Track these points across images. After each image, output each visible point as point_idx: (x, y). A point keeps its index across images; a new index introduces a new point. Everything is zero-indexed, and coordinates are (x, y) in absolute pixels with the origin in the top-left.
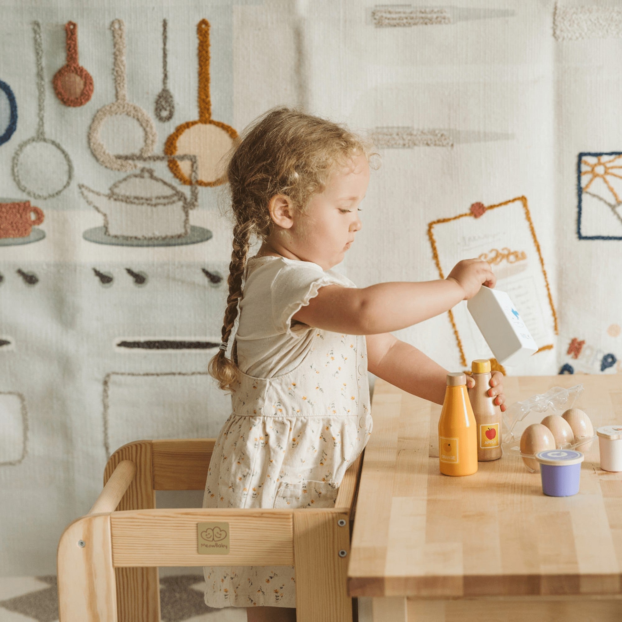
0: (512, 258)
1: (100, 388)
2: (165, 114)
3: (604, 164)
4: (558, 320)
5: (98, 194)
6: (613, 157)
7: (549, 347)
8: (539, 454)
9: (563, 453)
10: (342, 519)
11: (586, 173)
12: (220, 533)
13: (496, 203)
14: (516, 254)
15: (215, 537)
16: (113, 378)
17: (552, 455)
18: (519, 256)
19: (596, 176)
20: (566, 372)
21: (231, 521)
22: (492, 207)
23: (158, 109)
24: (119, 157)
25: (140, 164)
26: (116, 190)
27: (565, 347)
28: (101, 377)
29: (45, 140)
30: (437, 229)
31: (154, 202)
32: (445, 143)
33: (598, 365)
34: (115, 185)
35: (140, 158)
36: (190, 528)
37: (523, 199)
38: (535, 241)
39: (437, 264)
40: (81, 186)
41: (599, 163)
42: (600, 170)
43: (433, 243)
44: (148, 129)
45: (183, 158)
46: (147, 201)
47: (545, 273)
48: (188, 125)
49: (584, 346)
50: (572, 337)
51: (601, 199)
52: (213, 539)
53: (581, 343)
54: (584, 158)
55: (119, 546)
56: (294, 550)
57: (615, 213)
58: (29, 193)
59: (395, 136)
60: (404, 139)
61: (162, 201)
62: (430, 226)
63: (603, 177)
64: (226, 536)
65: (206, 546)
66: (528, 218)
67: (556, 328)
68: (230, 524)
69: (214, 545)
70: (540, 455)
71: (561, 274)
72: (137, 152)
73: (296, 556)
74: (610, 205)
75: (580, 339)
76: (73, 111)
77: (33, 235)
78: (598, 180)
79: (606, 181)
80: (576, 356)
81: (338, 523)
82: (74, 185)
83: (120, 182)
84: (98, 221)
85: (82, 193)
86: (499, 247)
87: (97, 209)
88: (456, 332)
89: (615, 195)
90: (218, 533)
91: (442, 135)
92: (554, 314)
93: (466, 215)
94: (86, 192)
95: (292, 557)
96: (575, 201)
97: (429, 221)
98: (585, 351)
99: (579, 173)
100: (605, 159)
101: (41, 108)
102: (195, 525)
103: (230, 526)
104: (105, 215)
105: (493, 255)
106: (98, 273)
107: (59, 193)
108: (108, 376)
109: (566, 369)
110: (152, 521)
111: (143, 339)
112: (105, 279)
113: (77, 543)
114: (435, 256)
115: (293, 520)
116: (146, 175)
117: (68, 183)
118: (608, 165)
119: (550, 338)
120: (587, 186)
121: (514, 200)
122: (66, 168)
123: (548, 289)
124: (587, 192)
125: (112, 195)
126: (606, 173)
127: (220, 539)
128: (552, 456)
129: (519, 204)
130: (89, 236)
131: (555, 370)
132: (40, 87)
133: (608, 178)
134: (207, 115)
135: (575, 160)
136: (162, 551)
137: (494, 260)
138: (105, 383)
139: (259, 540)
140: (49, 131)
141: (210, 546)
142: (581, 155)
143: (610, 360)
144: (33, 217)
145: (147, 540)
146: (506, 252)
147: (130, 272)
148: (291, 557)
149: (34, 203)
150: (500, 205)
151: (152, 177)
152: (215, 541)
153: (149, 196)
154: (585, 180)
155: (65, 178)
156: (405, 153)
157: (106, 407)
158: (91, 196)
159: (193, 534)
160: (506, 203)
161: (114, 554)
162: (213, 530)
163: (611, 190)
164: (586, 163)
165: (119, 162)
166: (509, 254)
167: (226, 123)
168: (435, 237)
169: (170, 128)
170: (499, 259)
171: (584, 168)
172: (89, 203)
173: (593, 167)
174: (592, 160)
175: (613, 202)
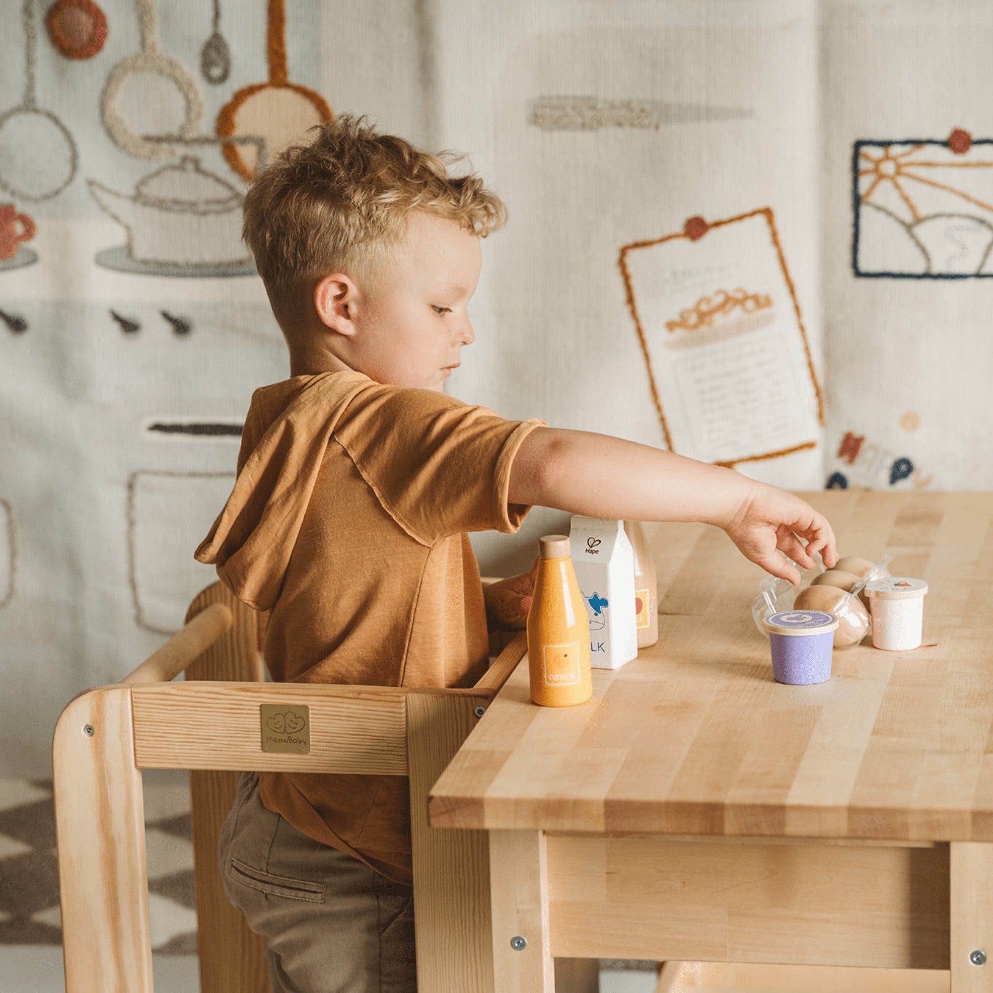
0: (750, 304)
1: (121, 493)
2: (216, 72)
3: (894, 159)
4: (825, 405)
5: (117, 195)
6: (908, 148)
7: (810, 446)
8: (768, 618)
9: (803, 616)
10: (479, 706)
11: (867, 172)
12: (295, 720)
13: (725, 216)
14: (756, 298)
15: (287, 726)
16: (142, 479)
17: (788, 619)
18: (762, 302)
19: (881, 177)
20: (836, 486)
21: (312, 703)
22: (718, 224)
23: (206, 65)
24: (148, 139)
25: (180, 150)
26: (145, 190)
27: (835, 445)
28: (124, 477)
29: (36, 111)
30: (634, 258)
31: (202, 208)
32: (646, 122)
33: (885, 475)
34: (143, 182)
35: (180, 140)
36: (250, 712)
37: (768, 213)
38: (788, 279)
39: (634, 313)
40: (91, 183)
41: (887, 158)
42: (888, 168)
43: (626, 277)
44: (191, 96)
45: (244, 141)
46: (191, 207)
47: (802, 329)
48: (252, 90)
49: (864, 446)
50: (846, 429)
51: (889, 214)
52: (285, 730)
53: (859, 441)
54: (864, 150)
55: (144, 736)
56: (407, 751)
57: (913, 236)
58: (13, 193)
59: (569, 111)
60: (582, 116)
61: (214, 207)
62: (624, 252)
63: (892, 178)
64: (304, 725)
65: (275, 740)
66: (776, 242)
67: (820, 415)
68: (310, 707)
69: (286, 739)
70: (770, 620)
71: (829, 331)
72: (175, 131)
73: (410, 760)
74: (903, 224)
75: (857, 433)
76: (78, 66)
77: (19, 258)
78: (885, 184)
79: (897, 186)
80: (851, 461)
81: (474, 712)
82: (80, 181)
83: (150, 177)
84: (116, 237)
85: (92, 194)
86: (730, 286)
87: (116, 218)
88: (662, 420)
89: (912, 208)
90: (292, 721)
91: (643, 111)
92: (818, 394)
93: (676, 236)
94: (99, 192)
95: (405, 762)
96: (849, 217)
97: (620, 244)
98: (865, 453)
99: (856, 172)
100: (896, 150)
101: (30, 61)
102: (259, 708)
103: (310, 712)
104: (128, 228)
105: (720, 299)
106: (117, 318)
107: (57, 193)
108: (134, 476)
109: (837, 481)
110: (193, 699)
111: (186, 420)
112: (129, 327)
113: (82, 729)
114: (630, 300)
115: (406, 705)
116: (190, 166)
117: (71, 179)
118: (902, 160)
119: (811, 431)
120: (869, 193)
121: (753, 214)
122: (68, 154)
123: (808, 355)
124: (869, 204)
125: (138, 197)
126: (898, 172)
127: (295, 730)
128: (788, 621)
129: (760, 220)
130: (105, 260)
131: (818, 483)
132: (28, 29)
133: (902, 181)
134: (282, 76)
135: (848, 152)
136: (210, 745)
137: (722, 307)
138: (130, 487)
139: (355, 735)
140: (42, 97)
141: (280, 741)
142: (858, 145)
143: (903, 468)
144: (19, 228)
145: (186, 728)
146: (740, 296)
147: (166, 316)
148: (403, 762)
149: (20, 207)
150: (731, 221)
151: (198, 169)
152: (288, 734)
153: (193, 198)
154: (865, 183)
155: (67, 170)
156: (585, 138)
157: (131, 523)
158: (106, 199)
159: (254, 722)
160: (740, 218)
161: (137, 748)
162: (284, 716)
163: (906, 199)
164: (867, 157)
165: (149, 146)
166: (746, 298)
167: (310, 86)
168: (631, 270)
169: (224, 94)
170: (729, 306)
171: (864, 165)
172: (104, 209)
173: (878, 162)
174: (876, 153)
175: (908, 218)
